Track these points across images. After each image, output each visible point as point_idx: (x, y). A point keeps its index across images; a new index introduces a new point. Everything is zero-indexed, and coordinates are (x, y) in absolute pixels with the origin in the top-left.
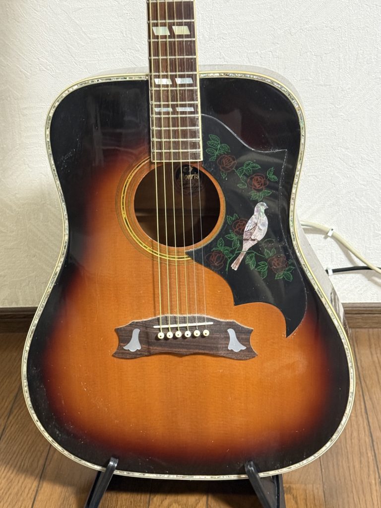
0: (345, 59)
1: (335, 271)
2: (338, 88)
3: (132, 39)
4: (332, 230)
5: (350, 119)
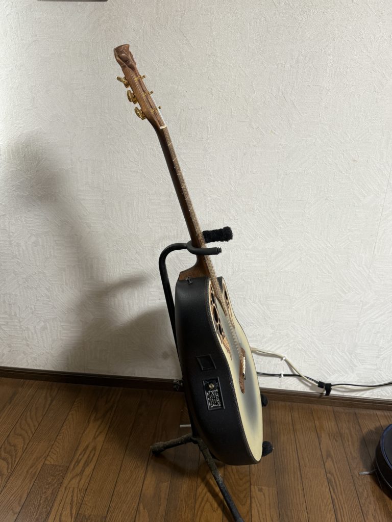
1: (285, 375)
4: (285, 357)
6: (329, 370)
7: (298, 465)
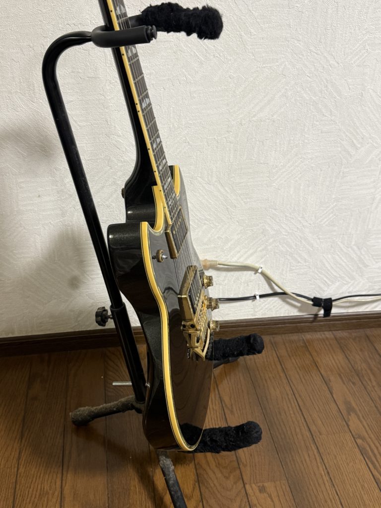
0: (280, 144)
1: (261, 296)
2: (273, 166)
3: (115, 127)
4: (261, 268)
5: (280, 188)
6: (327, 278)
7: (308, 434)
